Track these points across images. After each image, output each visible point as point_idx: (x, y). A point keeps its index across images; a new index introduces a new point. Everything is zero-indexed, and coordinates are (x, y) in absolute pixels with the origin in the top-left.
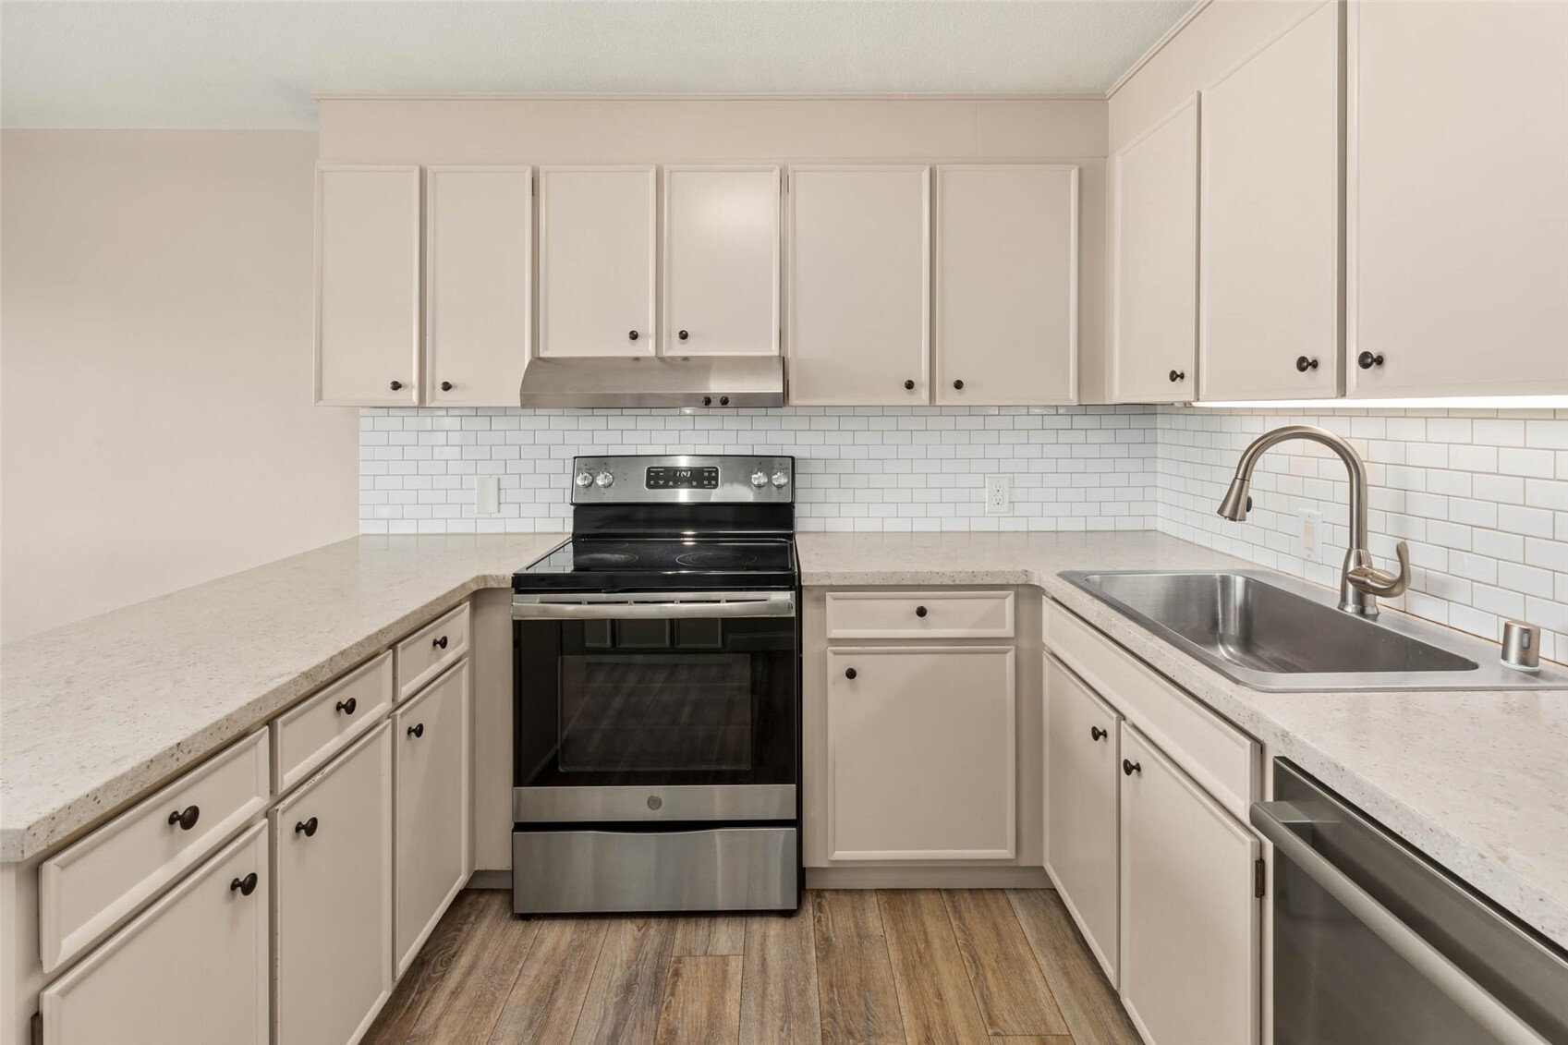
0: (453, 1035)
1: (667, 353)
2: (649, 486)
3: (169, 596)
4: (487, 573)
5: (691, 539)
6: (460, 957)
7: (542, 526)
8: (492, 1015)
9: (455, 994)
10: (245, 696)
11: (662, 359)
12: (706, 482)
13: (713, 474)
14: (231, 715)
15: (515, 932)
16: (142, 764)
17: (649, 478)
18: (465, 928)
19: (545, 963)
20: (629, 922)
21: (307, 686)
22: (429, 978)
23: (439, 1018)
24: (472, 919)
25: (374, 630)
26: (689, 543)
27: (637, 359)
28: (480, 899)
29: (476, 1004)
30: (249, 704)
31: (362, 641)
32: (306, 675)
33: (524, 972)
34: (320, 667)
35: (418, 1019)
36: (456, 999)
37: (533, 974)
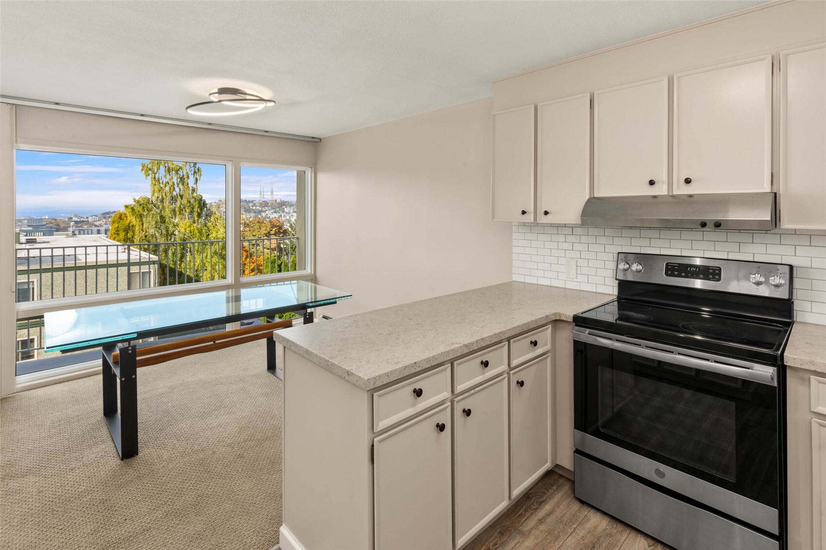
0: (536, 541)
1: (676, 192)
2: (667, 274)
3: (436, 298)
4: (560, 312)
5: (707, 314)
6: (546, 504)
7: (601, 289)
8: (557, 543)
9: (541, 521)
10: (442, 349)
11: (673, 196)
12: (711, 276)
13: (717, 272)
14: (435, 356)
15: (575, 506)
16: (402, 367)
17: (667, 270)
18: (551, 491)
19: (588, 533)
20: (643, 538)
21: (466, 351)
22: (530, 506)
23: (532, 529)
24: (554, 488)
25: (498, 331)
26: (706, 316)
27: (655, 197)
28: (560, 480)
29: (550, 532)
30: (442, 353)
31: (492, 336)
32: (466, 346)
33: (577, 530)
34: (472, 344)
35: (522, 523)
36: (541, 524)
37: (581, 535)
